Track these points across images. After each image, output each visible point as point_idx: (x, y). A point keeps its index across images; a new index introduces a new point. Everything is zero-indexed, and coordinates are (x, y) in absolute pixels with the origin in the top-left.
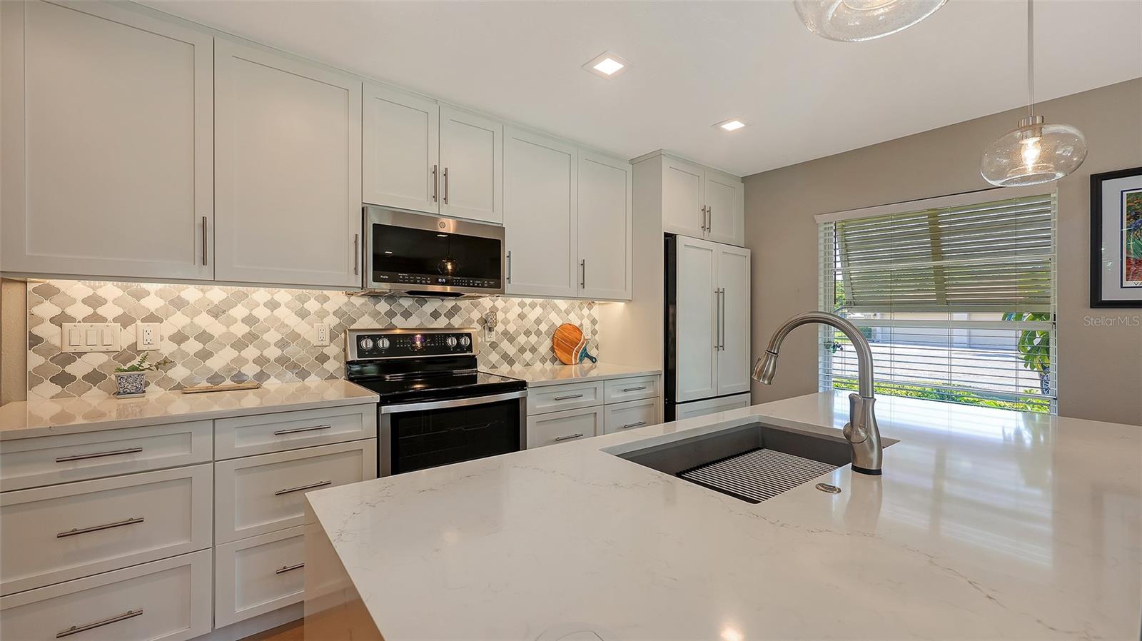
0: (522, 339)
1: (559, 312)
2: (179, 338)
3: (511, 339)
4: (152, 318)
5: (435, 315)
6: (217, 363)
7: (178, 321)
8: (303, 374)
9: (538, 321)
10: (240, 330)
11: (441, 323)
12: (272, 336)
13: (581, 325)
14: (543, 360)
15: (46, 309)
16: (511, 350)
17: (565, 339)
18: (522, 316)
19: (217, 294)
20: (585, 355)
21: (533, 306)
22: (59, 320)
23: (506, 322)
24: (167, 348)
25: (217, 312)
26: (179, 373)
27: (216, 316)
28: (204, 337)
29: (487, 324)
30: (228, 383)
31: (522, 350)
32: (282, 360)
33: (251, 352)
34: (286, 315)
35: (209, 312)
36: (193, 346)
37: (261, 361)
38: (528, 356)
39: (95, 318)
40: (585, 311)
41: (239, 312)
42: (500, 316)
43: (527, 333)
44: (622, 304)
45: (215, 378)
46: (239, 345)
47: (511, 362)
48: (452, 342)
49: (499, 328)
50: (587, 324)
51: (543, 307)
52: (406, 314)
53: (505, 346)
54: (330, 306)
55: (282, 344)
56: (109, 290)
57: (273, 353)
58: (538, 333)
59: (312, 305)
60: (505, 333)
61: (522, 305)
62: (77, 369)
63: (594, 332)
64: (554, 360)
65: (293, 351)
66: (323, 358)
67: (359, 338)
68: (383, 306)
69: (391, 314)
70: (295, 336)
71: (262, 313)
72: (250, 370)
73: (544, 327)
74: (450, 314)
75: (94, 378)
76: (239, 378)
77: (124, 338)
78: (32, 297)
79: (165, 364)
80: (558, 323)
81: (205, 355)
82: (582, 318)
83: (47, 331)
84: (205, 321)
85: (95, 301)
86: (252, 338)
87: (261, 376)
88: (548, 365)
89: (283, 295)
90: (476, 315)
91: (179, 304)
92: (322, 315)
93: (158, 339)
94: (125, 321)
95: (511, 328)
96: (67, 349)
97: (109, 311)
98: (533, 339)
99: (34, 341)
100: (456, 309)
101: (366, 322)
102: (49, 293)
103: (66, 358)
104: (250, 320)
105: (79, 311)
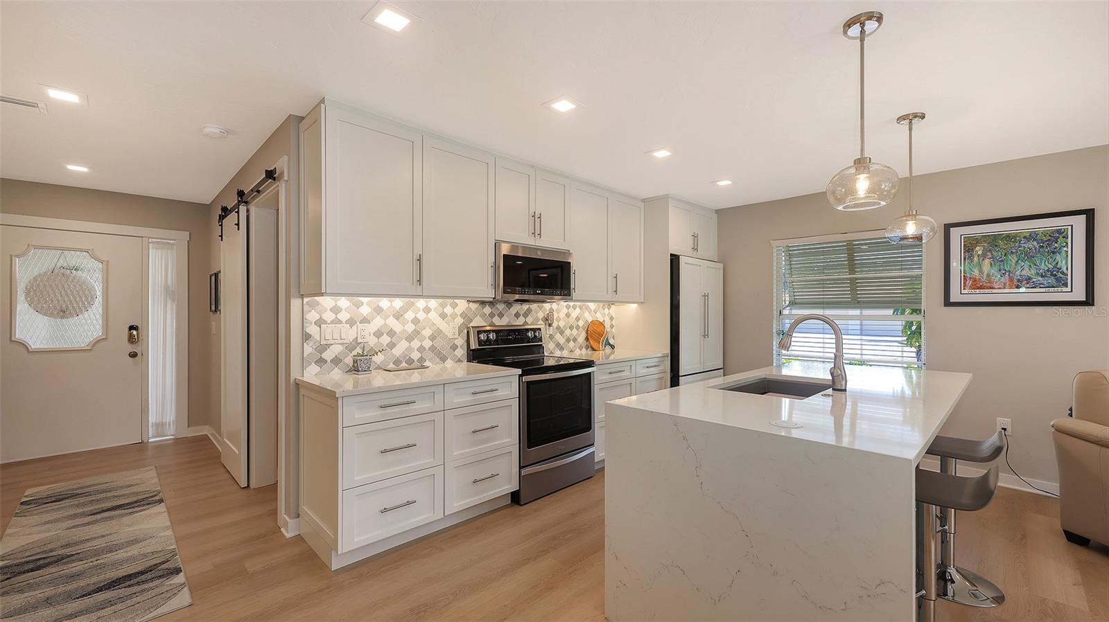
0: (568, 332)
1: (590, 311)
2: (378, 334)
3: (562, 333)
4: (365, 320)
5: (517, 315)
6: (398, 351)
7: (378, 322)
8: (444, 359)
9: (578, 319)
10: (410, 328)
11: (522, 321)
12: (427, 332)
13: (604, 321)
14: (581, 348)
15: (312, 316)
16: (562, 340)
17: (595, 332)
18: (568, 315)
19: (398, 303)
20: (608, 343)
21: (575, 308)
22: (320, 323)
23: (558, 320)
24: (372, 341)
25: (398, 316)
27: (397, 319)
28: (391, 333)
29: (548, 321)
30: (404, 365)
31: (568, 340)
32: (432, 348)
33: (416, 344)
34: (433, 316)
35: (393, 316)
36: (385, 340)
37: (421, 349)
38: (572, 344)
39: (337, 321)
40: (606, 311)
41: (410, 315)
42: (556, 315)
43: (571, 328)
44: (634, 306)
45: (397, 362)
46: (410, 338)
47: (562, 349)
48: (530, 334)
49: (555, 325)
50: (607, 319)
51: (581, 308)
52: (501, 315)
53: (558, 337)
54: (459, 310)
55: (432, 338)
56: (344, 302)
57: (427, 344)
58: (578, 328)
59: (448, 310)
60: (558, 328)
61: (568, 307)
62: (328, 355)
63: (612, 326)
64: (588, 346)
65: (439, 344)
66: (454, 347)
67: (479, 332)
68: (487, 310)
69: (492, 315)
70: (439, 331)
71: (421, 316)
72: (416, 356)
73: (581, 323)
74: (526, 315)
75: (337, 361)
76: (410, 361)
77: (350, 334)
78: (306, 308)
79: (371, 352)
80: (590, 319)
81: (392, 345)
82: (604, 315)
83: (312, 330)
84: (393, 323)
85: (336, 310)
86: (416, 333)
87: (421, 360)
89: (433, 303)
90: (541, 315)
91: (378, 310)
92: (454, 316)
93: (367, 334)
94: (351, 322)
95: (562, 324)
96: (323, 342)
97: (344, 316)
98: (575, 332)
99: (306, 337)
100: (528, 311)
101: (478, 322)
102: (314, 306)
103: (322, 348)
104: (415, 321)
105: (329, 316)
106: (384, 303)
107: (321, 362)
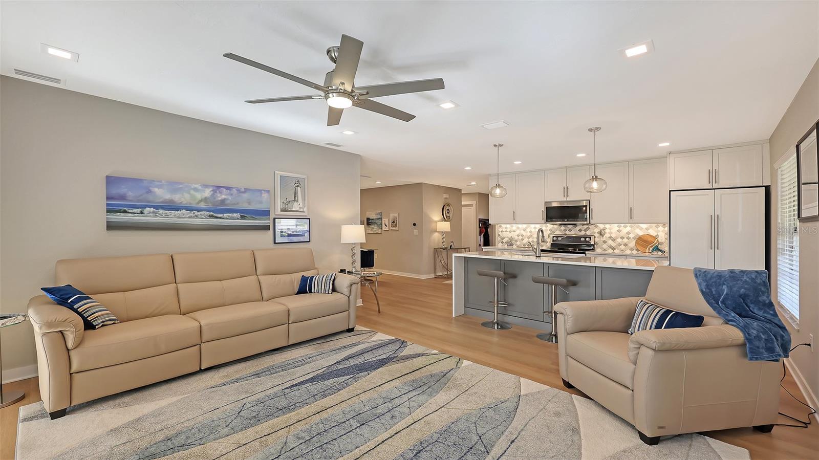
0: (619, 240)
1: (641, 229)
2: (518, 236)
3: (614, 240)
4: (514, 231)
5: (580, 230)
7: (518, 232)
9: (628, 233)
10: (529, 234)
11: (583, 233)
14: (632, 249)
15: (501, 230)
16: (613, 244)
17: (645, 241)
18: (619, 231)
19: (525, 226)
20: (657, 249)
21: (625, 227)
22: (502, 232)
23: (611, 233)
24: (516, 238)
26: (518, 243)
28: (522, 236)
29: (601, 234)
30: (526, 246)
31: (619, 245)
36: (520, 237)
37: (533, 242)
38: (622, 247)
39: (507, 231)
40: (660, 229)
41: (528, 230)
42: (607, 231)
43: (622, 238)
46: (529, 238)
47: (614, 249)
48: (582, 240)
49: (607, 235)
51: (631, 227)
52: (570, 230)
53: (610, 242)
56: (508, 226)
58: (628, 238)
60: (610, 237)
61: (619, 226)
62: (504, 241)
64: (638, 250)
66: (547, 242)
68: (563, 228)
69: (565, 230)
73: (631, 236)
74: (585, 230)
77: (510, 235)
79: (516, 241)
80: (641, 233)
81: (523, 240)
82: (658, 231)
83: (500, 233)
85: (506, 228)
88: (635, 252)
89: (537, 226)
90: (597, 230)
91: (518, 228)
93: (514, 235)
94: (510, 232)
95: (613, 236)
97: (508, 230)
98: (625, 240)
100: (588, 228)
101: (558, 233)
102: (500, 227)
103: (503, 239)
104: (531, 232)
105: (504, 230)
106: (520, 226)
107: (502, 242)
